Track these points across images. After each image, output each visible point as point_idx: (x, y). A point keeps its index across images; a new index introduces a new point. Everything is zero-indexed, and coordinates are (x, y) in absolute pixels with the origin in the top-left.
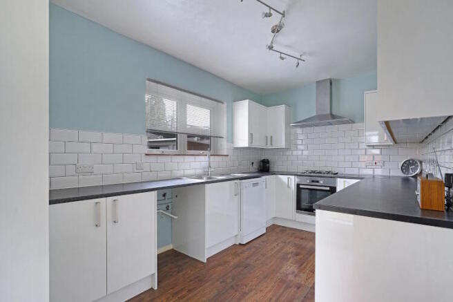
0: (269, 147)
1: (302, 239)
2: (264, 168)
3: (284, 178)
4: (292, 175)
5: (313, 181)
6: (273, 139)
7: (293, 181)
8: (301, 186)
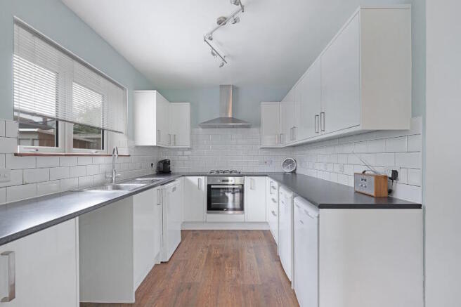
0: (172, 146)
1: (219, 239)
2: (164, 169)
3: (194, 179)
4: (202, 176)
5: (223, 181)
6: (176, 137)
7: (204, 182)
8: (212, 186)
